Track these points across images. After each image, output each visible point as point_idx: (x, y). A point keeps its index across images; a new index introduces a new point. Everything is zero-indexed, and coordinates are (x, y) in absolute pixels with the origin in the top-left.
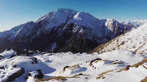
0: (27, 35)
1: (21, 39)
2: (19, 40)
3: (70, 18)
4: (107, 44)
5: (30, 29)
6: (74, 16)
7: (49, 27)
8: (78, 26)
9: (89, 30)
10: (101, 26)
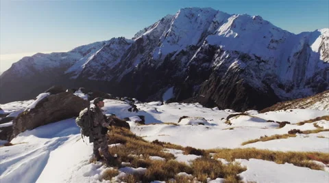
0: (111, 66)
1: (98, 73)
2: (91, 75)
3: (210, 33)
4: (309, 101)
5: (117, 54)
6: (218, 28)
7: (160, 52)
8: (228, 52)
9: (256, 64)
10: (295, 51)
